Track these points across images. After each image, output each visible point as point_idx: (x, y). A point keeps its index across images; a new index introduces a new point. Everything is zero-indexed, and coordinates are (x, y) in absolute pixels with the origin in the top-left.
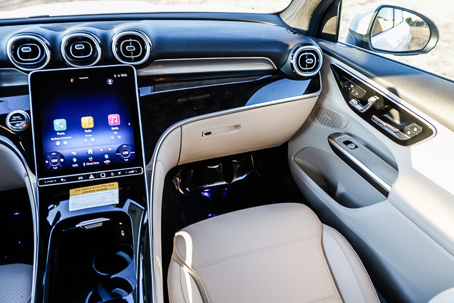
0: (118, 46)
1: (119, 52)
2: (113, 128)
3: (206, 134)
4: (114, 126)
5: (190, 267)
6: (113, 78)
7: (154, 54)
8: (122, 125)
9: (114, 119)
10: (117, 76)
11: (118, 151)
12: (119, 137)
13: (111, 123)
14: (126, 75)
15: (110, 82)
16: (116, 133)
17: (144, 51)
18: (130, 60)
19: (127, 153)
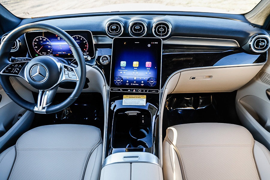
0: (155, 28)
1: (155, 31)
2: (147, 69)
3: (192, 78)
4: (148, 68)
5: (175, 145)
6: (150, 44)
7: (172, 34)
8: (152, 68)
9: (148, 64)
10: (153, 43)
11: (148, 80)
12: (150, 73)
13: (147, 66)
14: (157, 43)
15: (149, 45)
16: (149, 71)
17: (168, 31)
18: (160, 36)
19: (153, 82)
